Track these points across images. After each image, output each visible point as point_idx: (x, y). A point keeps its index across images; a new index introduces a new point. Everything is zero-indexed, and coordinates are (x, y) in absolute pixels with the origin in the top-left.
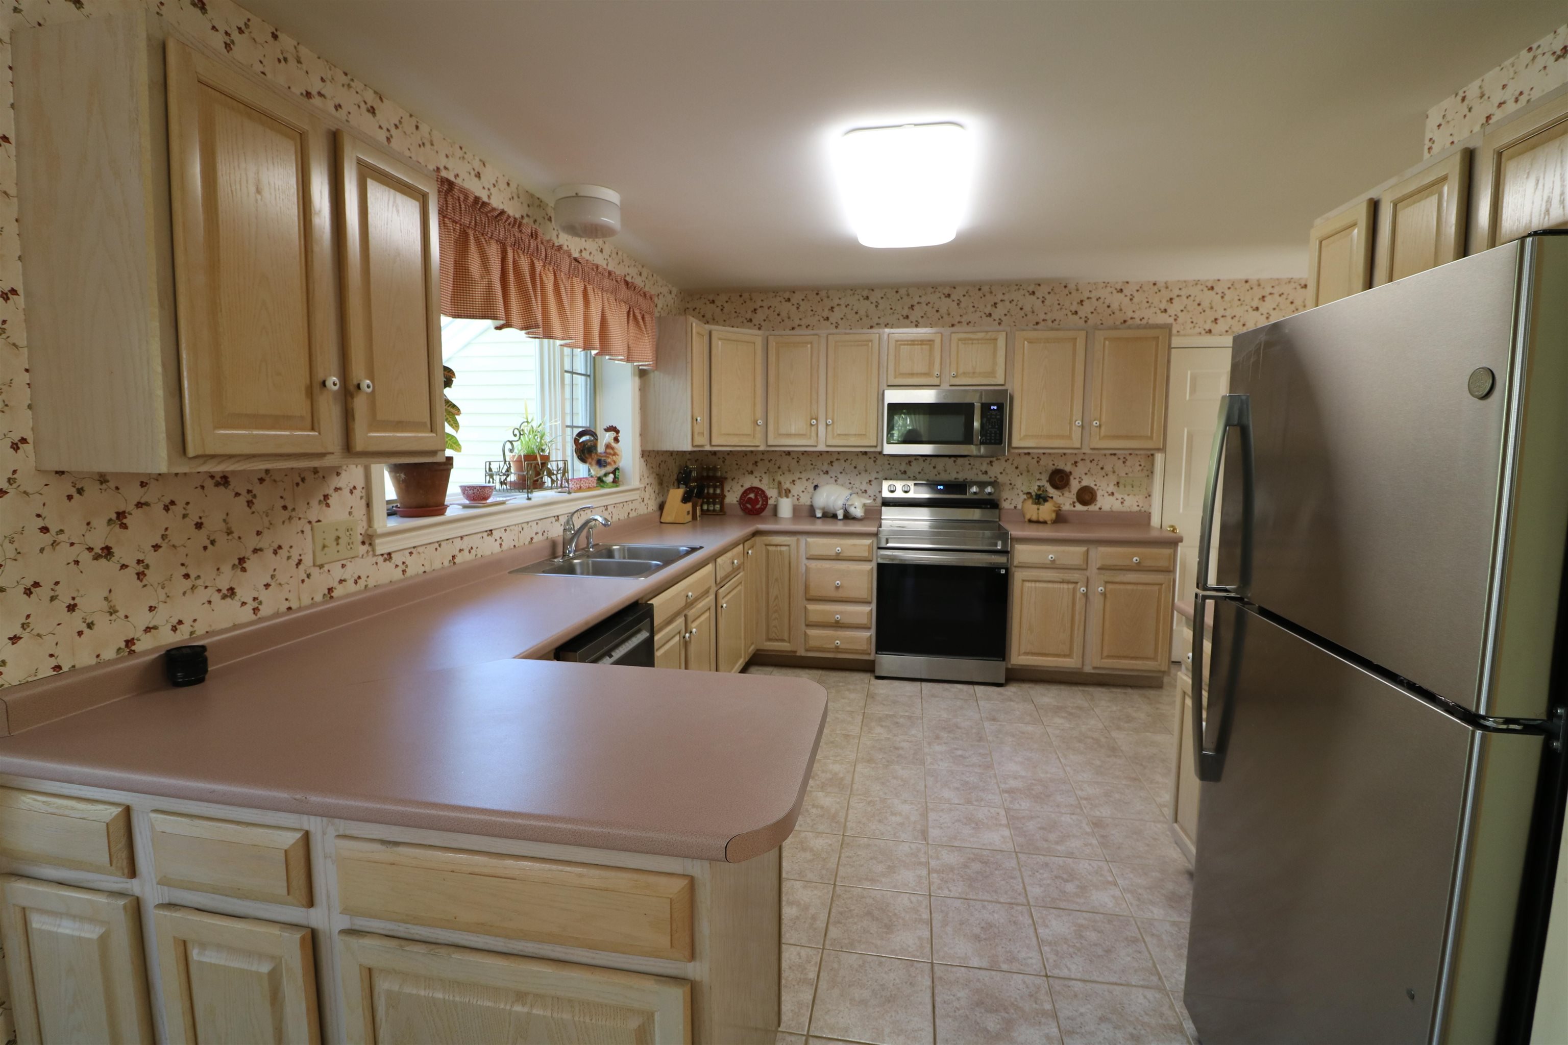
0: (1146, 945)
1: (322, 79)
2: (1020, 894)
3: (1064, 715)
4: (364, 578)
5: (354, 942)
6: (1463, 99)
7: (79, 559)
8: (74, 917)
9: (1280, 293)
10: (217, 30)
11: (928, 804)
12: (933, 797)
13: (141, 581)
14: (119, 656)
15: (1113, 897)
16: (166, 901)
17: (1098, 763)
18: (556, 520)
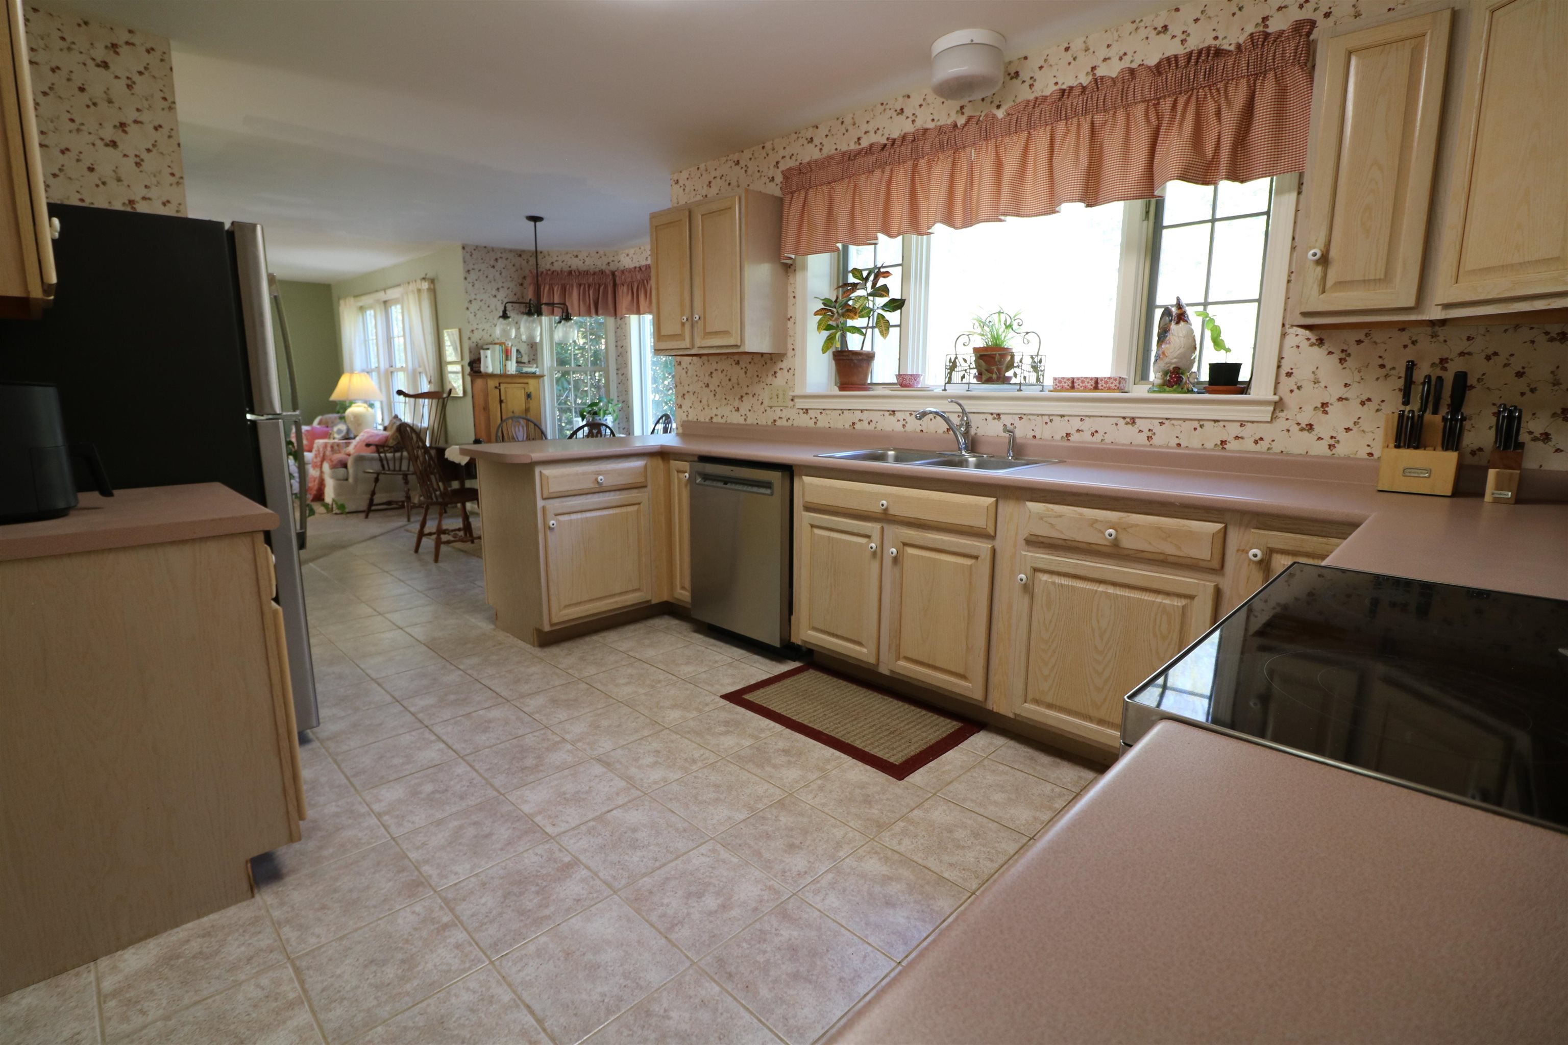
4: (791, 419)
15: (381, 803)
18: (994, 419)
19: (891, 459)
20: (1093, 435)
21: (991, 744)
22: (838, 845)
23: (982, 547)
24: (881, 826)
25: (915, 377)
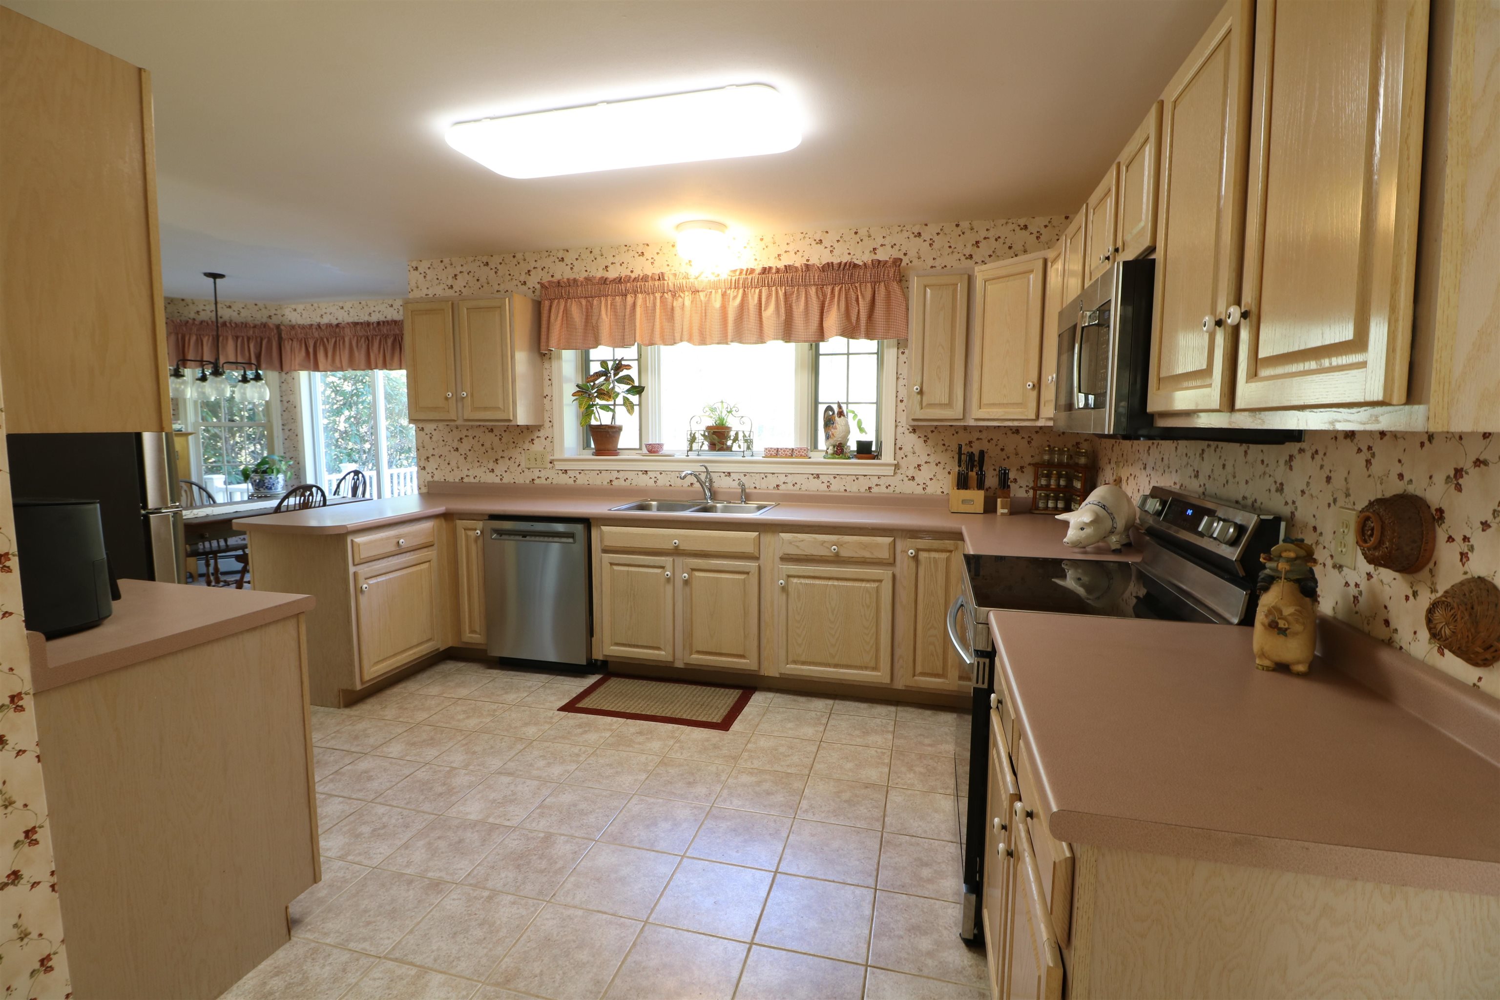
4: (550, 478)
18: (726, 476)
19: (655, 509)
20: (794, 485)
21: (766, 698)
22: (718, 775)
23: (752, 565)
24: (736, 758)
25: (660, 446)
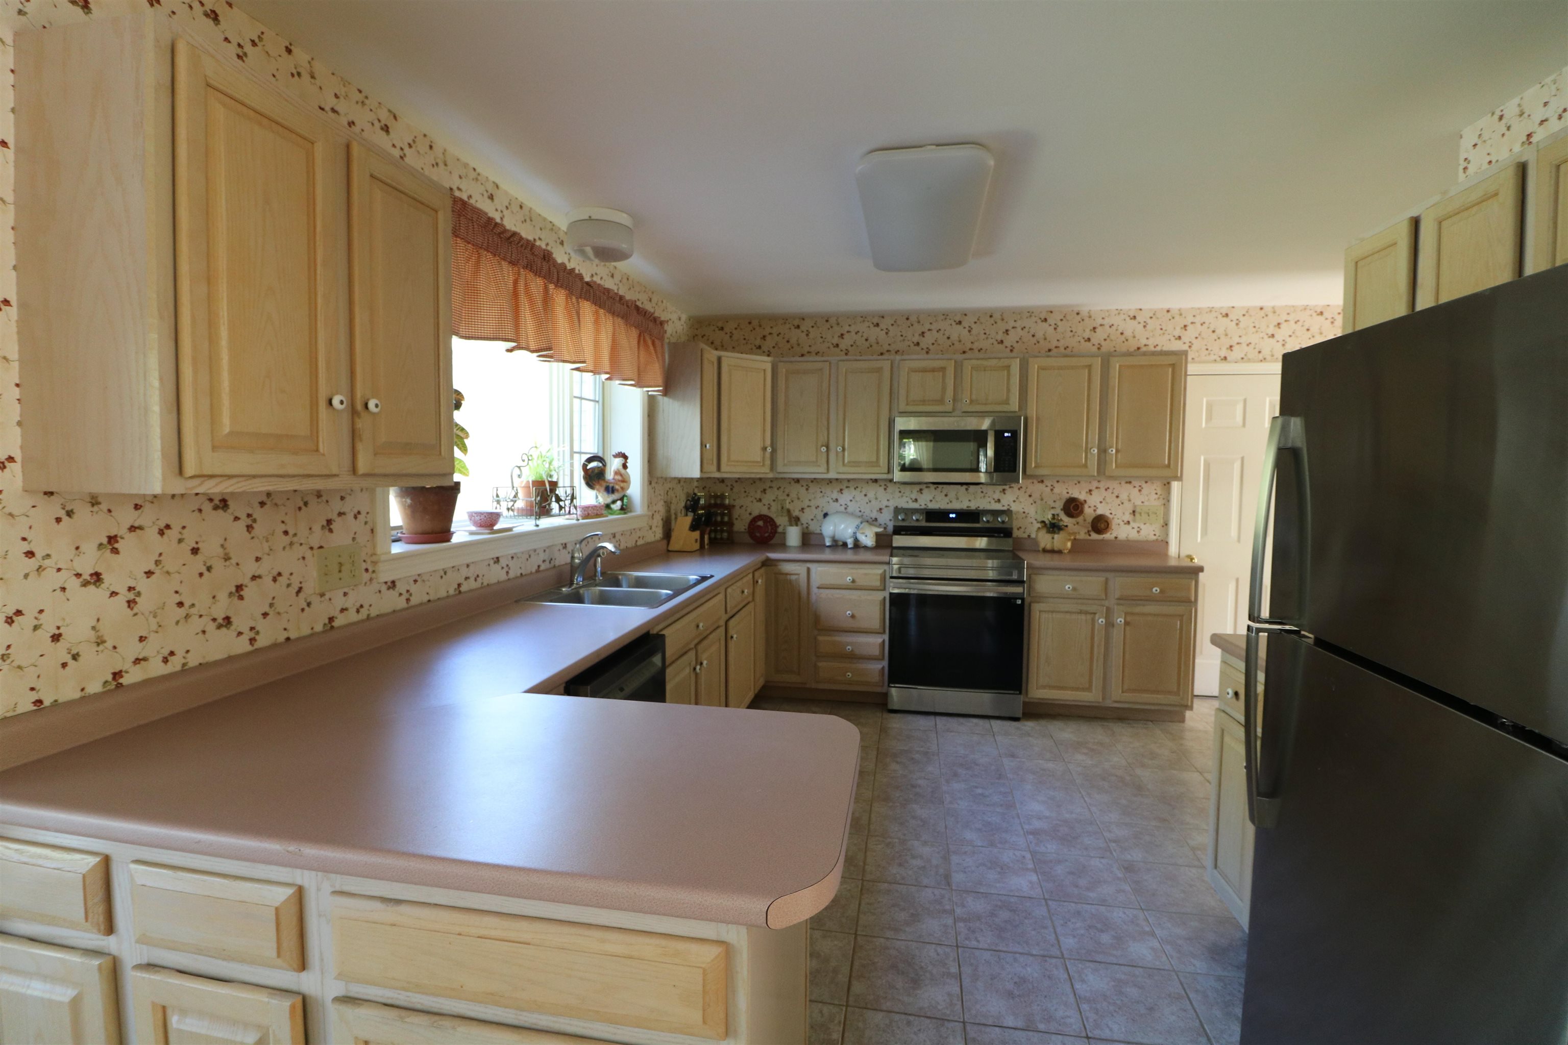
0: (1191, 1003)
1: (336, 95)
2: (1052, 946)
3: (1085, 751)
4: (366, 606)
5: (349, 1011)
6: (1501, 118)
7: (66, 586)
8: (45, 978)
9: (1296, 320)
10: (229, 42)
11: (950, 846)
12: (954, 838)
13: (132, 609)
14: (105, 689)
15: (1153, 949)
16: (145, 961)
17: (1124, 802)
18: (564, 548)
